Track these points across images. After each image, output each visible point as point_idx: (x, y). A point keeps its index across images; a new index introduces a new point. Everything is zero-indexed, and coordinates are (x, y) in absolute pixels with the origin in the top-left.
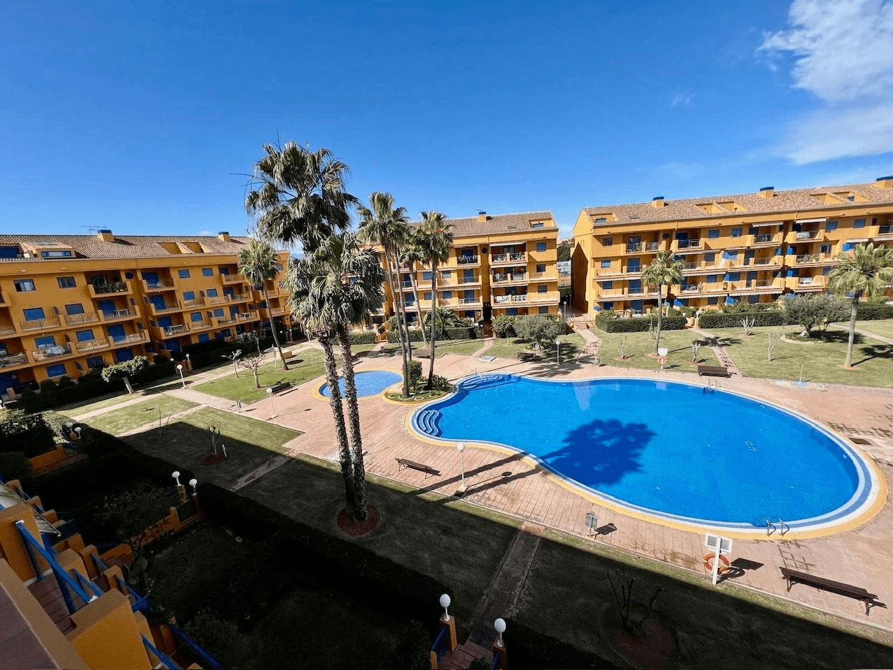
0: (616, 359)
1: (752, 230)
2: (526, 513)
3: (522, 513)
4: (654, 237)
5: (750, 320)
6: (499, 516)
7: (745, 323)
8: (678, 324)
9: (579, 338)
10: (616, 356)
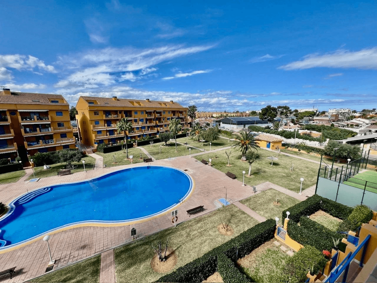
0: (113, 164)
1: (147, 113)
2: (100, 249)
3: (98, 250)
4: (116, 112)
5: (152, 142)
6: (85, 262)
7: (151, 143)
8: (130, 146)
9: (91, 158)
10: (112, 162)
